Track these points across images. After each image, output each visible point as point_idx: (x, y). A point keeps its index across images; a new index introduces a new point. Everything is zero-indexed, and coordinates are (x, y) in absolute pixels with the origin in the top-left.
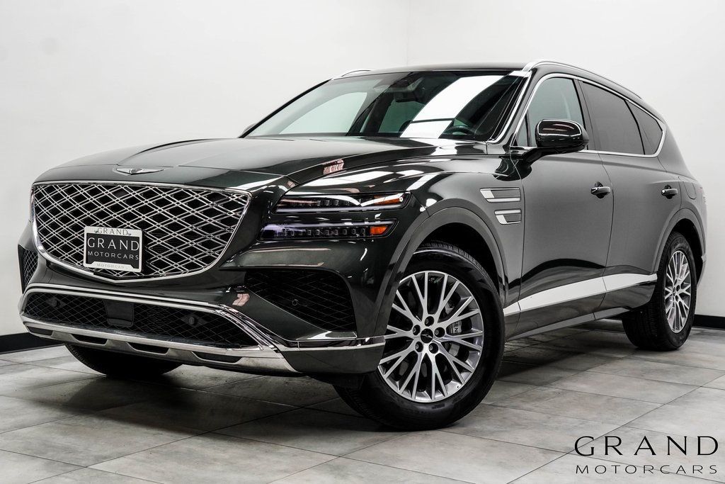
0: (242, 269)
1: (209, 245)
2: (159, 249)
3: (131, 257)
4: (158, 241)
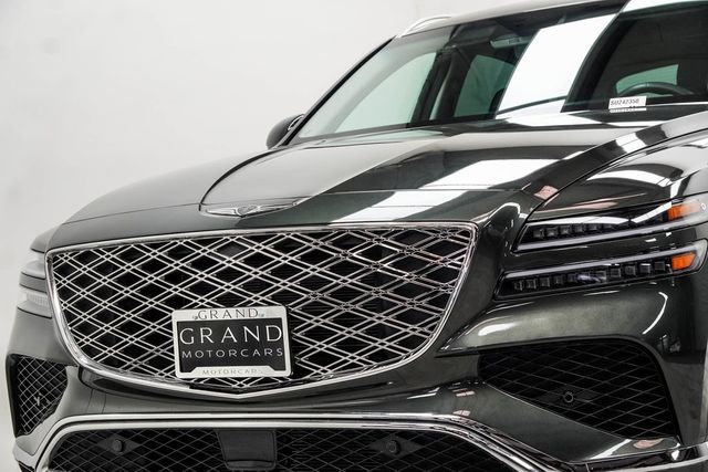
0: (470, 352)
1: (410, 317)
2: (319, 334)
3: (268, 352)
4: (317, 321)
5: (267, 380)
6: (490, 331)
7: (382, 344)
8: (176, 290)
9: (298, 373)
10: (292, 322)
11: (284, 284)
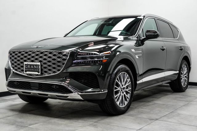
0: (68, 72)
1: (59, 66)
2: (45, 68)
3: (37, 70)
4: (45, 66)
5: (38, 75)
6: (71, 69)
7: (54, 70)
8: (25, 59)
9: (42, 74)
10: (41, 66)
11: (40, 59)
